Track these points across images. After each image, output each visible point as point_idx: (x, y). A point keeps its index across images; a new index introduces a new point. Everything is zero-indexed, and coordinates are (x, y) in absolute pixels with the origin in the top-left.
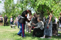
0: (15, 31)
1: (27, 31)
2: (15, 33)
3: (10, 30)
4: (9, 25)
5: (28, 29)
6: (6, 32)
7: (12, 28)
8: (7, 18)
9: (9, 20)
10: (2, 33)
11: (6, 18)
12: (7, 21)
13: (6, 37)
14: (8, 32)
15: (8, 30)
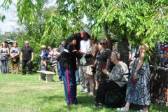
0: (50, 90)
1: (86, 90)
2: (51, 95)
3: (37, 87)
4: (35, 72)
5: (88, 85)
6: (26, 91)
7: (43, 81)
8: (30, 52)
10: (15, 93)
11: (28, 49)
12: (32, 59)
13: (24, 105)
14: (32, 91)
15: (33, 87)
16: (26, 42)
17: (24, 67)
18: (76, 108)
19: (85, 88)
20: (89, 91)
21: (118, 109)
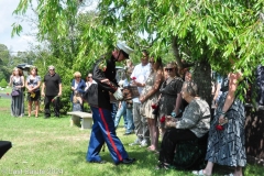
1: (144, 143)
3: (68, 138)
4: (65, 114)
5: (147, 134)
6: (50, 143)
7: (77, 128)
8: (57, 82)
9: (66, 87)
10: (33, 147)
11: (54, 79)
12: (60, 94)
13: (47, 166)
14: (59, 143)
15: (62, 138)
16: (51, 67)
17: (47, 107)
18: (129, 171)
19: (142, 139)
20: (149, 143)
21: (195, 172)
